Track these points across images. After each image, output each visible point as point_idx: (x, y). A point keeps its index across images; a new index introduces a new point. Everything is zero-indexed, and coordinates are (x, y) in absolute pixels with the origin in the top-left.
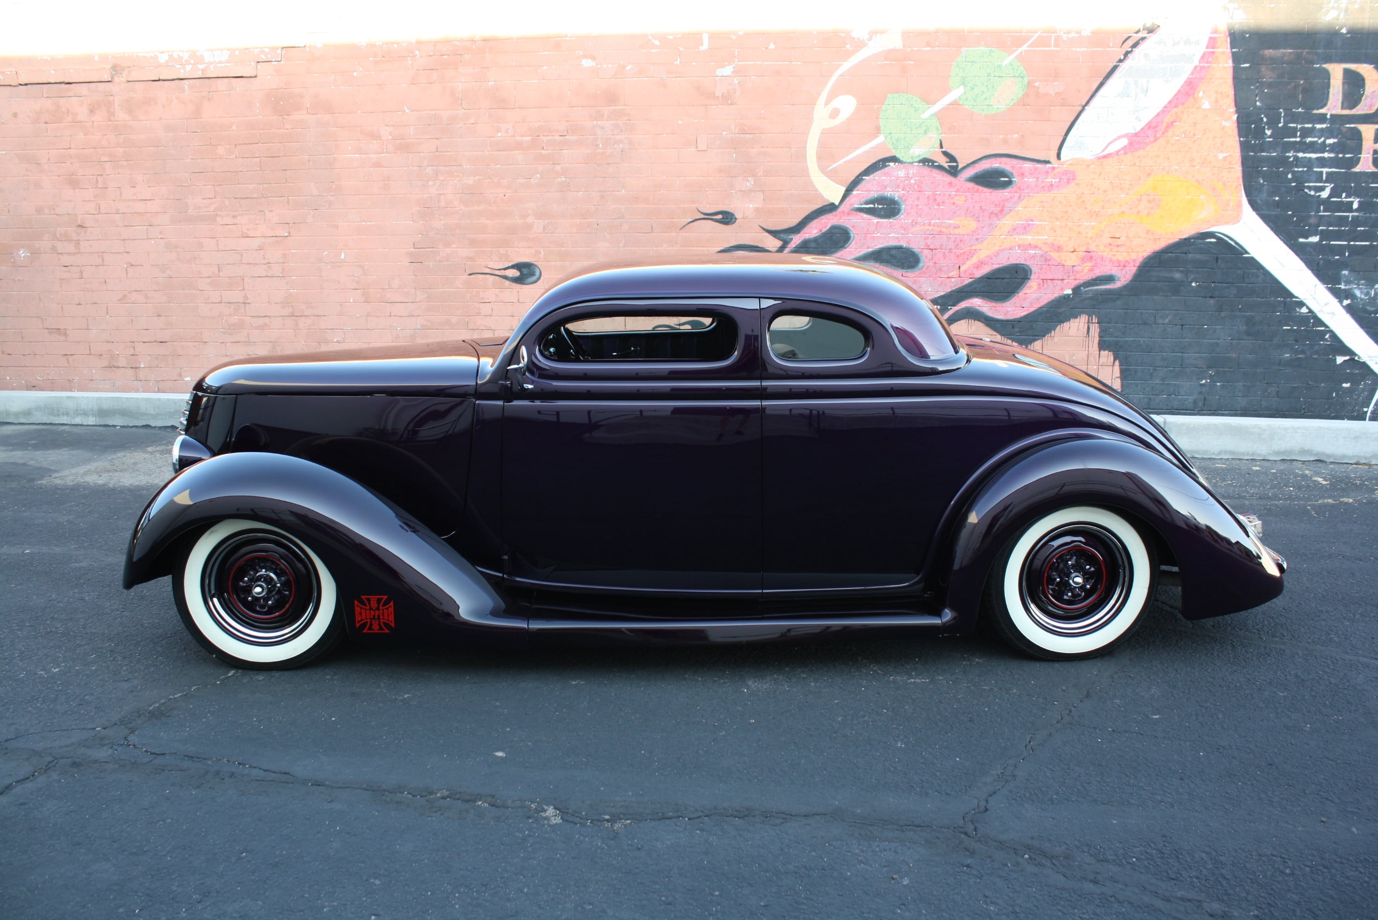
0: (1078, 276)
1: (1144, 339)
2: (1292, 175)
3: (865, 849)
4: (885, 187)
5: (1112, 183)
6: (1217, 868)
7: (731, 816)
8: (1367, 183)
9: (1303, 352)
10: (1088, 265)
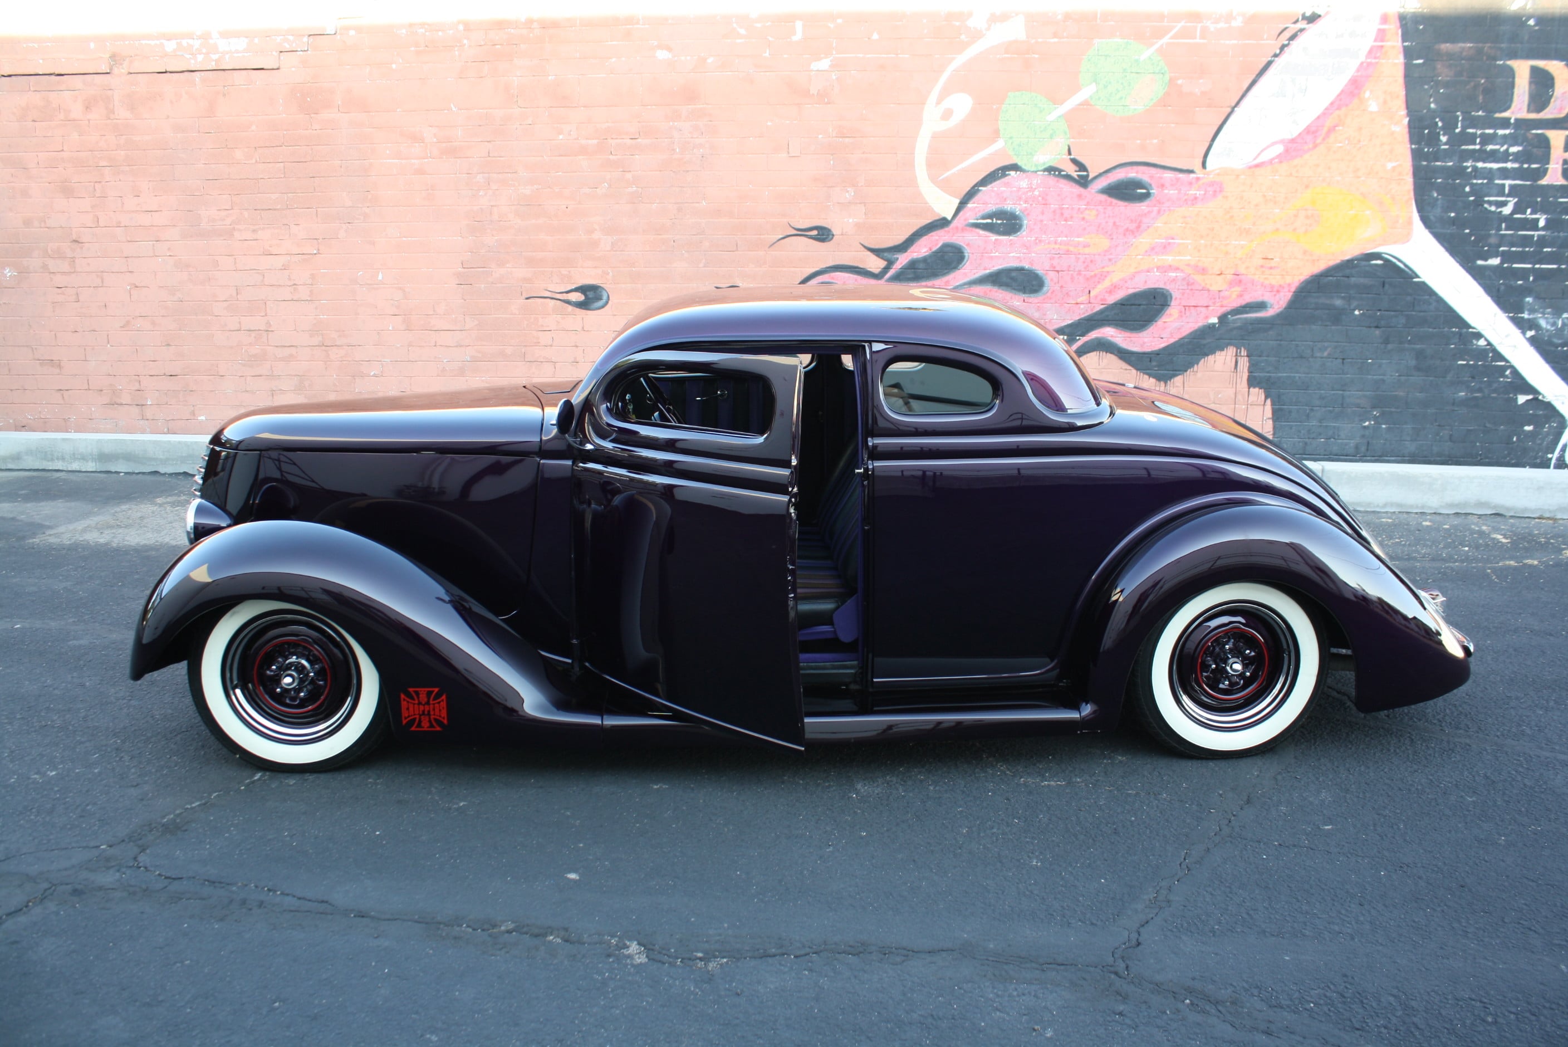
0: (1225, 302)
1: (1300, 375)
2: (1471, 188)
3: (1000, 993)
4: (1005, 200)
5: (1264, 196)
6: (1408, 1015)
7: (844, 952)
8: (1556, 197)
9: (1480, 390)
10: (1237, 290)
